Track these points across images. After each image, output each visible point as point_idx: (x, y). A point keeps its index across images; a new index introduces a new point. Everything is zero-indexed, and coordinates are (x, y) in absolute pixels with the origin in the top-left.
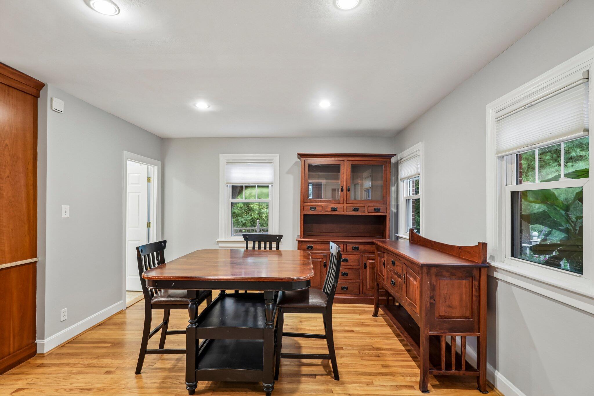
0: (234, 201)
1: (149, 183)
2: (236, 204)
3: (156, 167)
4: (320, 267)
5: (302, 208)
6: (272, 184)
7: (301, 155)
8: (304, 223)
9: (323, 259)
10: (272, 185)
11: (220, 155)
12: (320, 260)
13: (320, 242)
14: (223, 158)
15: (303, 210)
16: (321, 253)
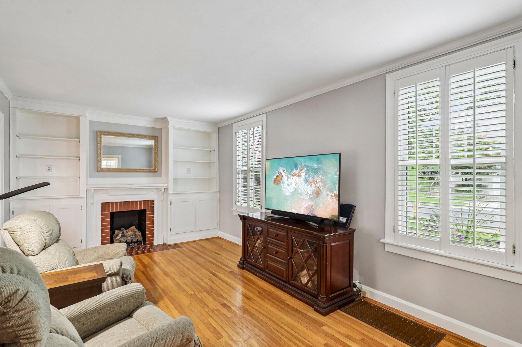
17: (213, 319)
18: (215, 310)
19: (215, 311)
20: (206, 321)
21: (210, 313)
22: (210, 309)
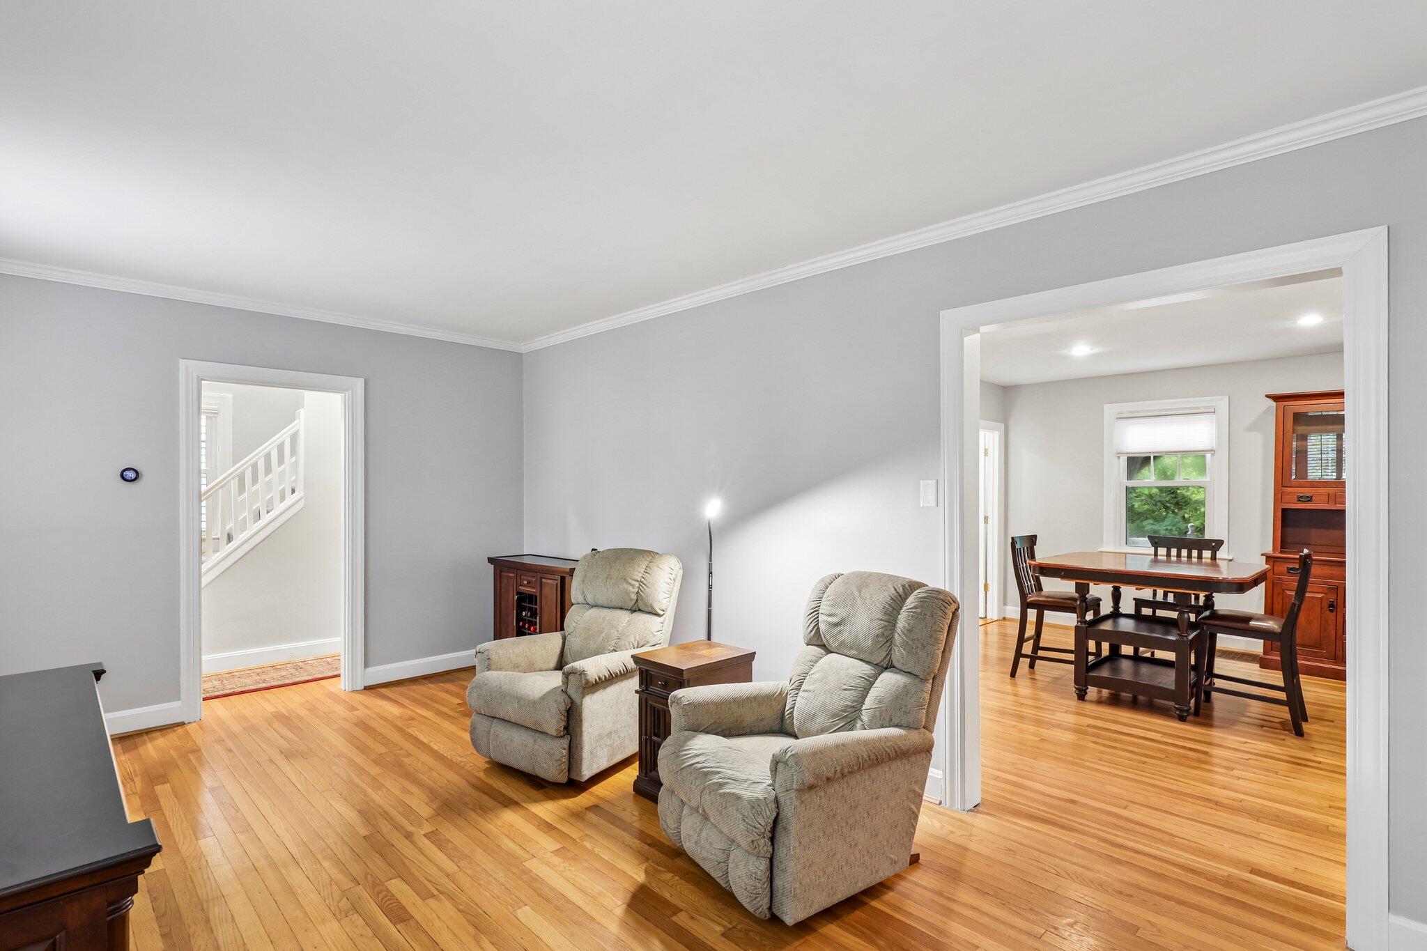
0: (1132, 483)
1: (986, 457)
2: (1134, 489)
3: (997, 433)
4: (1319, 609)
5: (1279, 496)
6: (1212, 451)
7: (1276, 398)
8: (1282, 527)
9: (1326, 594)
10: (1213, 455)
11: (1105, 405)
12: (1320, 596)
13: (1320, 562)
14: (1110, 410)
15: (1280, 500)
16: (1324, 583)
17: (442, 870)
18: (433, 896)
19: (436, 892)
20: (462, 864)
21: (451, 886)
22: (451, 898)
